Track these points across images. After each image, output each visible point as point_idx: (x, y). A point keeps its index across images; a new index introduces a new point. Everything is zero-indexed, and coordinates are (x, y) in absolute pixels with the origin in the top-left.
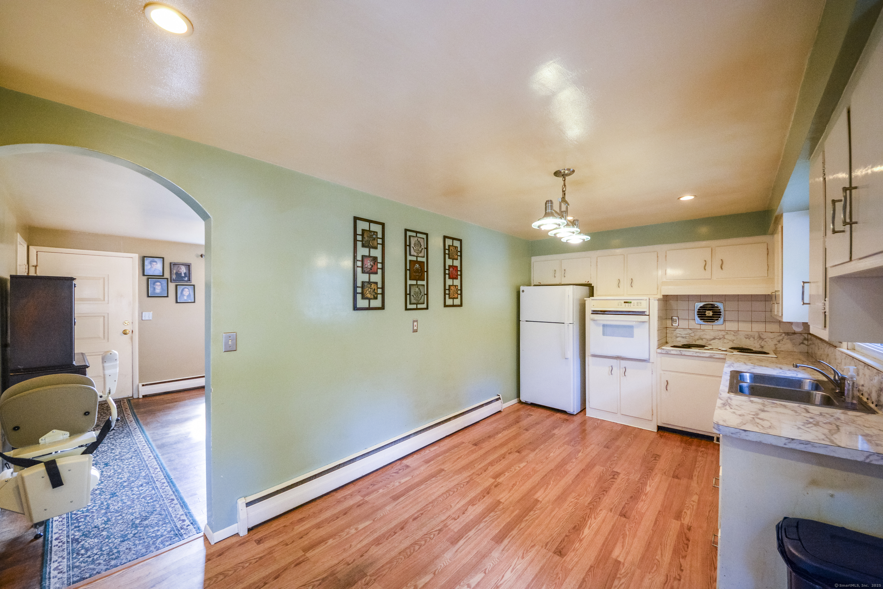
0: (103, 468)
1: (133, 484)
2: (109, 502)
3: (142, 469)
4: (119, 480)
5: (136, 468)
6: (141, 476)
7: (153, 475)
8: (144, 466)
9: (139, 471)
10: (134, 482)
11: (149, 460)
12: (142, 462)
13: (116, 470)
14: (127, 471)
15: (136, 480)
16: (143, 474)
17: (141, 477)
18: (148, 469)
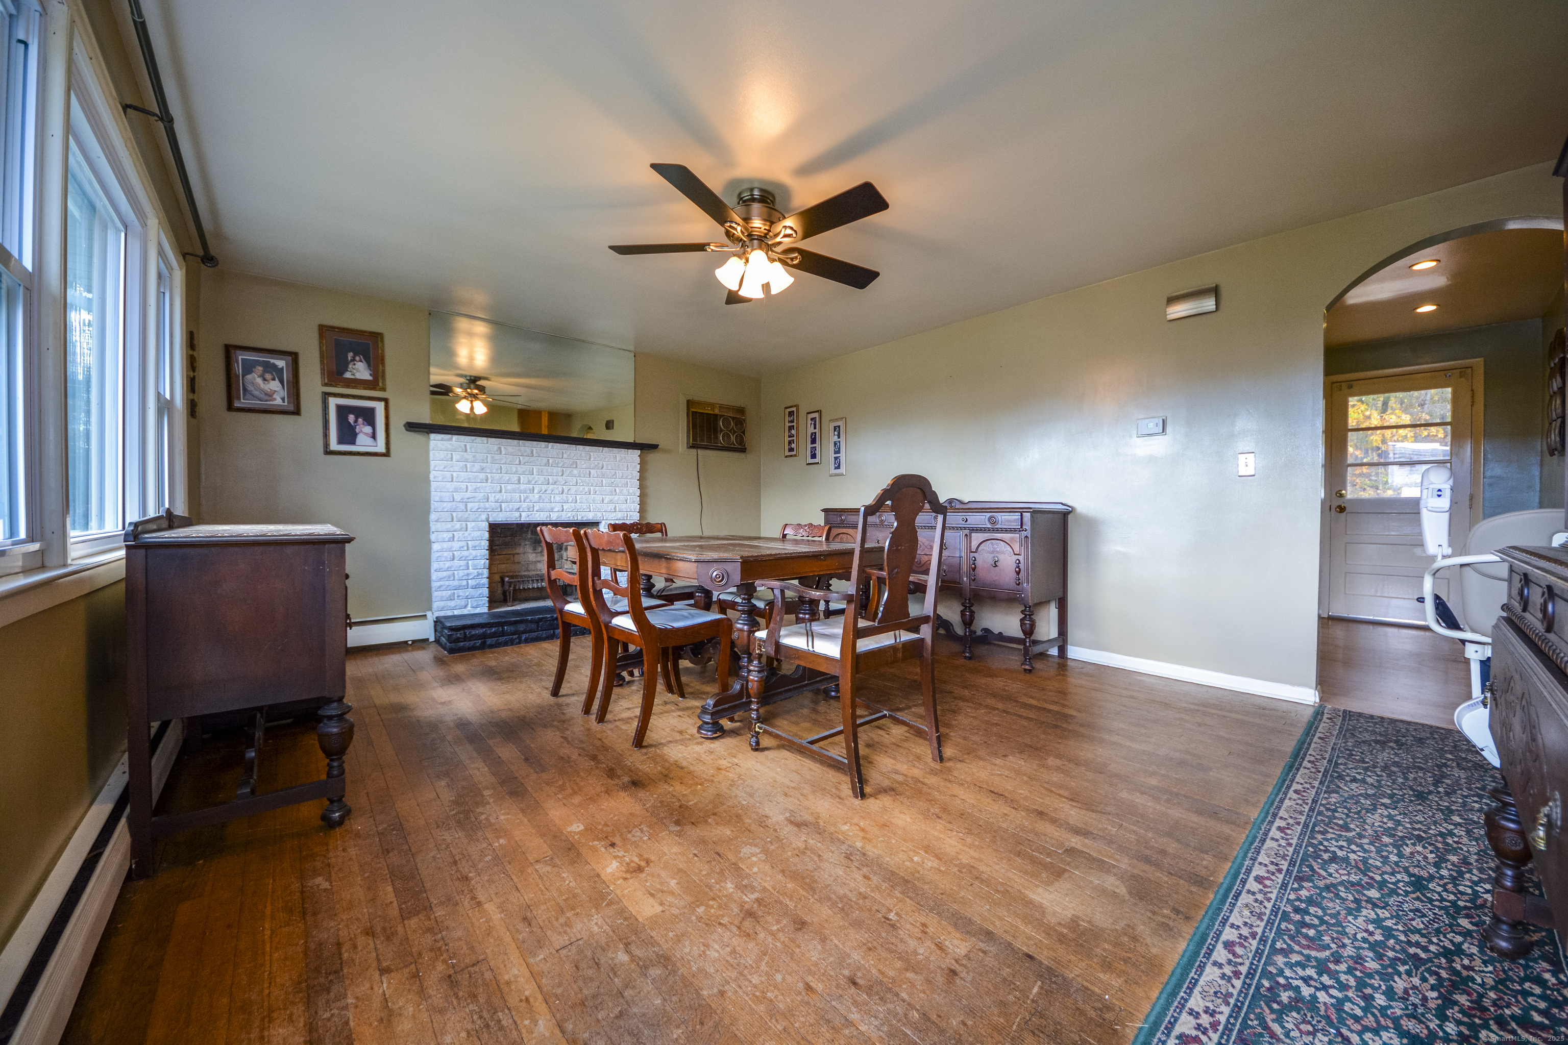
0: (1431, 878)
1: (1370, 792)
2: (1432, 788)
3: (1328, 809)
4: (1398, 818)
5: (1341, 822)
6: (1342, 796)
7: (1316, 784)
8: (1320, 813)
9: (1339, 810)
10: (1366, 794)
11: (1291, 821)
12: (1315, 825)
13: (1395, 846)
14: (1367, 827)
15: (1360, 795)
16: (1334, 798)
17: (1346, 795)
18: (1314, 801)
